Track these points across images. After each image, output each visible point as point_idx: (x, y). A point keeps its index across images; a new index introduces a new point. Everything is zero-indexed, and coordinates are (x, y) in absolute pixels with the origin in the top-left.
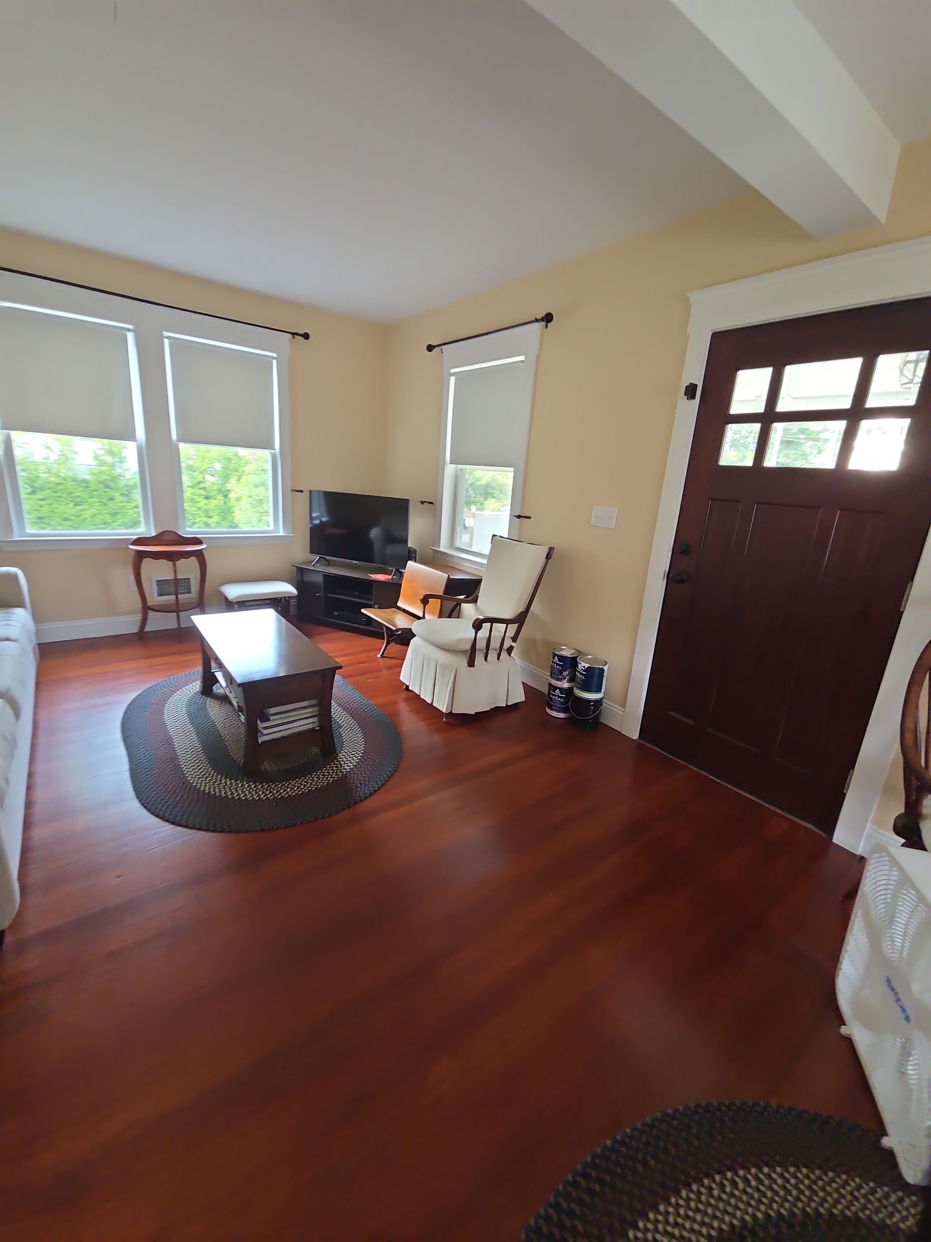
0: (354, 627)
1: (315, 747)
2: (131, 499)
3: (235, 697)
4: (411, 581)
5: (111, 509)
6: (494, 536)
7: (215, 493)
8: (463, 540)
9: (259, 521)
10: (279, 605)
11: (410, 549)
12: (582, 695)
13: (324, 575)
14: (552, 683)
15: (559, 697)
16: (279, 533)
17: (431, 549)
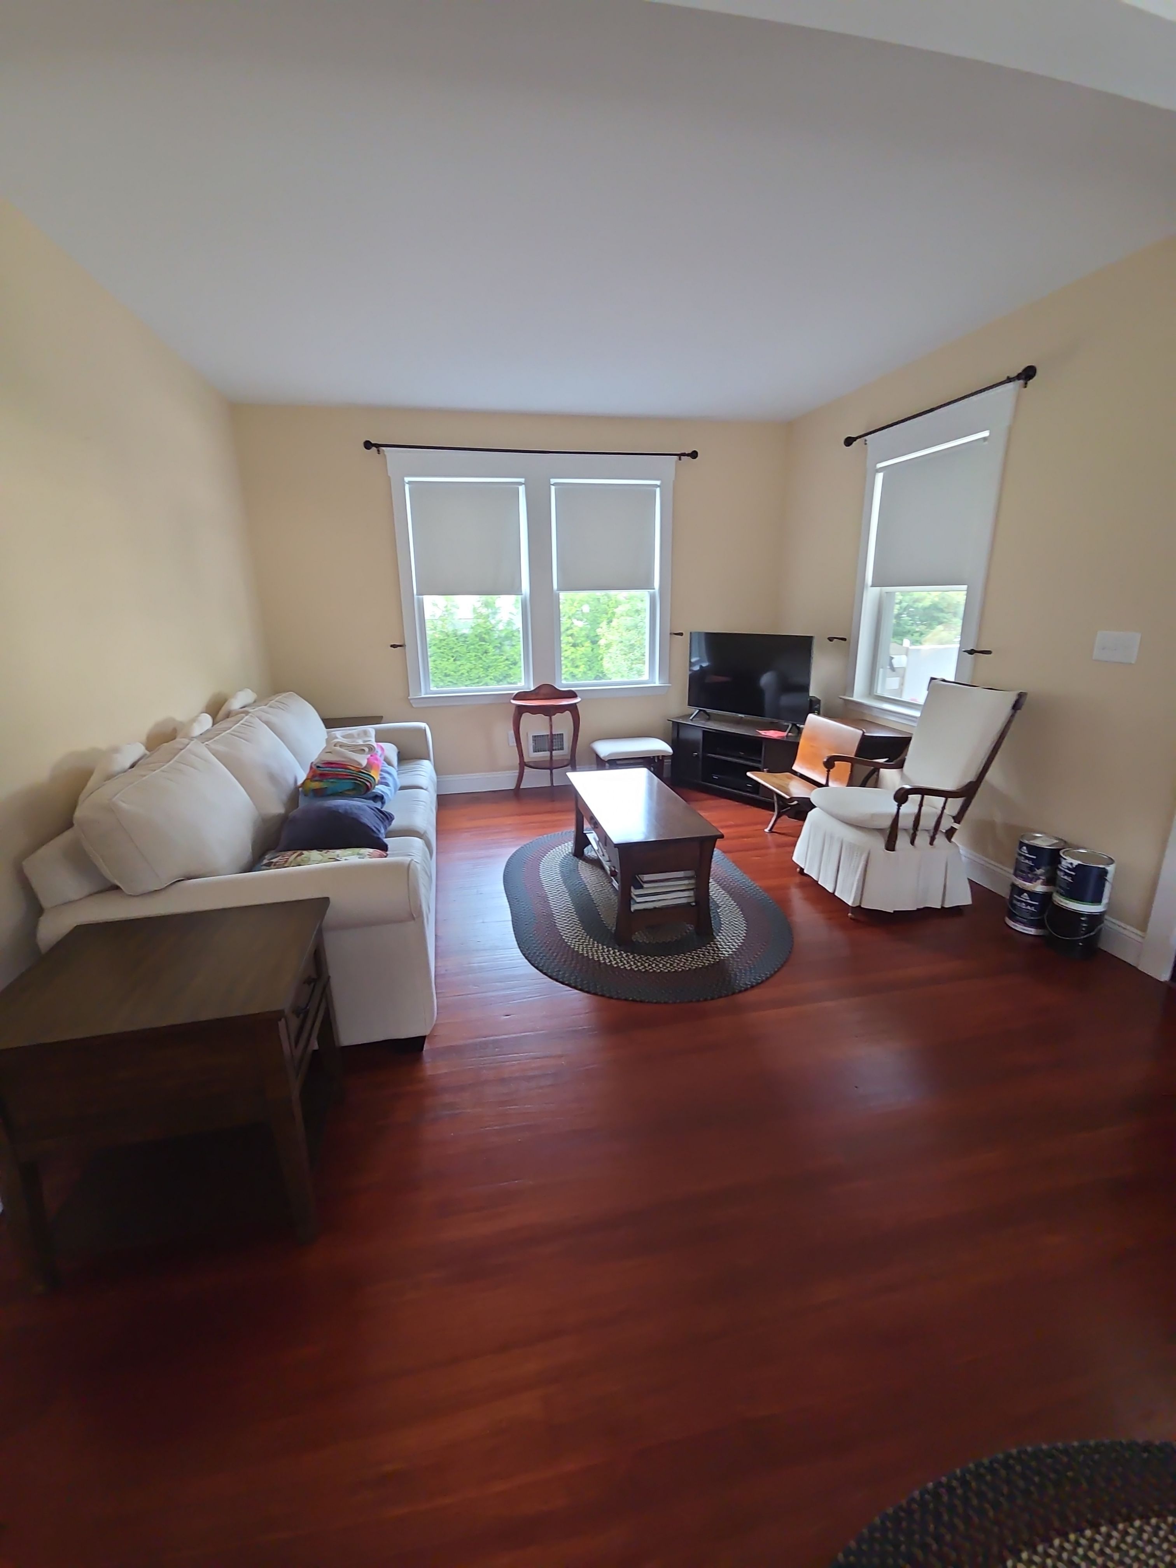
0: (735, 794)
1: (689, 925)
2: (502, 651)
3: (608, 860)
4: (812, 738)
5: (484, 663)
6: (932, 679)
7: (583, 639)
8: (888, 685)
9: (629, 670)
10: (652, 765)
11: (813, 699)
12: (1067, 904)
13: (704, 731)
14: (1017, 883)
15: (1028, 904)
16: (655, 683)
17: (841, 698)
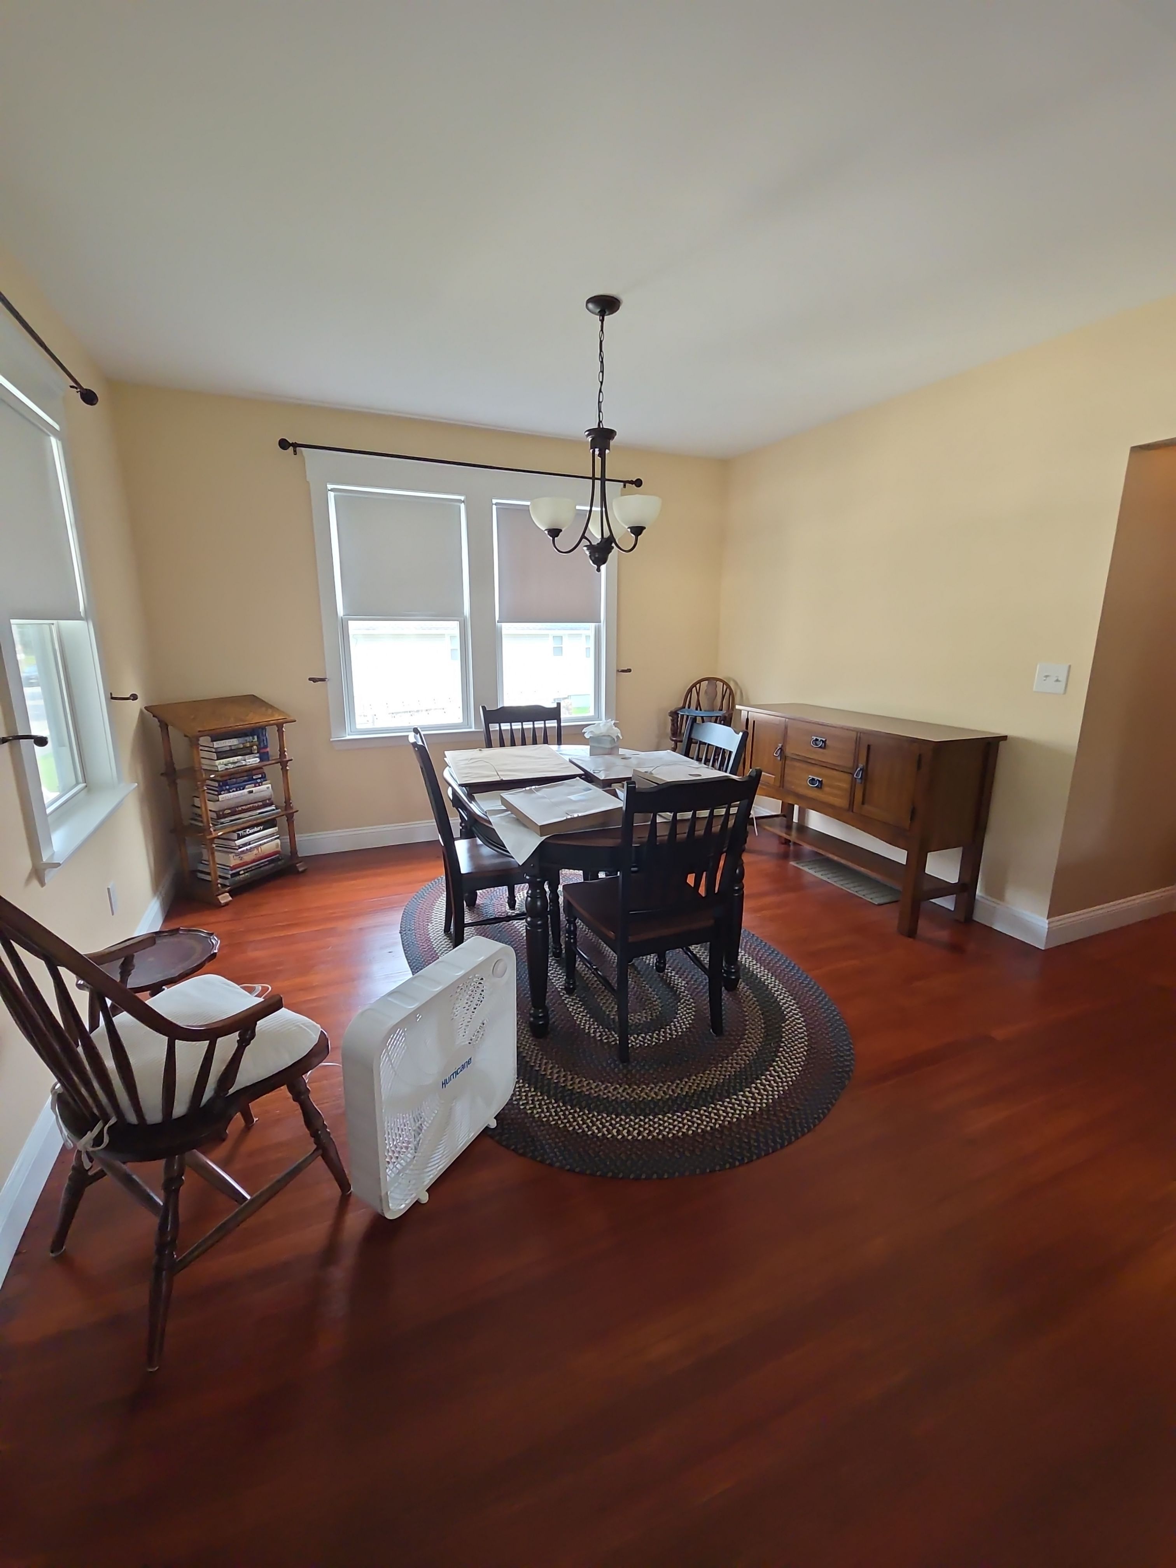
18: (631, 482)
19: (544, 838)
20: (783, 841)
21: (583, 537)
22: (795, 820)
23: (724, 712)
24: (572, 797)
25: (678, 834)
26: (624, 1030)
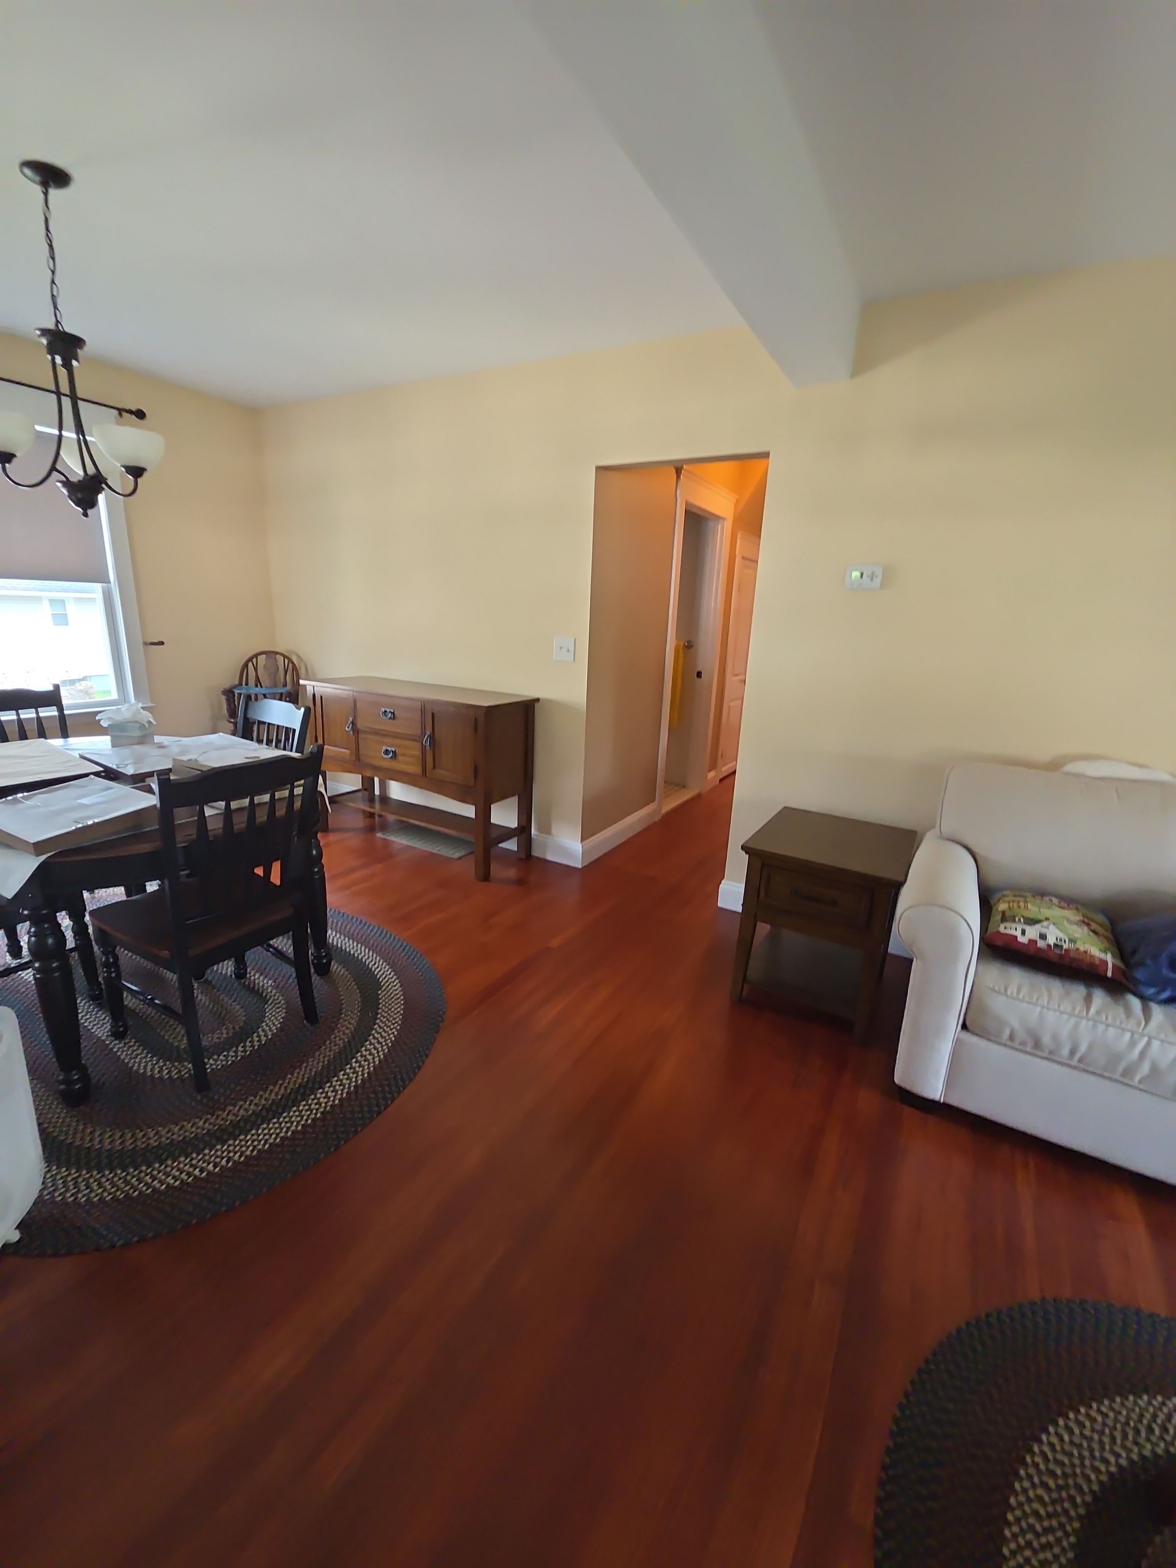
18: (130, 412)
19: (43, 858)
20: (368, 815)
21: (53, 468)
22: (377, 792)
23: (289, 687)
24: (85, 801)
25: (236, 824)
26: (197, 1054)
